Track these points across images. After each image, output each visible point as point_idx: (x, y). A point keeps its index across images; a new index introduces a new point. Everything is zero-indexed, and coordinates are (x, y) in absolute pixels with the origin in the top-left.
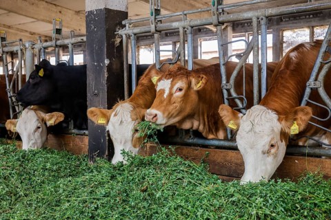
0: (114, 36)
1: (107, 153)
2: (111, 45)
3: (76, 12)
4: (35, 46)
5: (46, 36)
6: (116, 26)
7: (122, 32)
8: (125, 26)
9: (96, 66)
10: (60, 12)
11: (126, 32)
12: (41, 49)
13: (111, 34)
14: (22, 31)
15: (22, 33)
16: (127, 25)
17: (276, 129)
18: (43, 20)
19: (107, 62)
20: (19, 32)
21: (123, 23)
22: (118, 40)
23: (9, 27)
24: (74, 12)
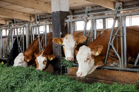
0: (64, 22)
1: (61, 72)
2: (62, 26)
3: (45, 3)
4: (30, 26)
5: (30, 14)
6: (64, 18)
7: (67, 21)
8: (68, 18)
9: (56, 35)
10: (38, 3)
11: (69, 21)
12: (32, 27)
13: (62, 22)
14: (19, 12)
15: (19, 13)
16: (69, 18)
17: (89, 54)
18: (29, 8)
19: (61, 33)
20: (17, 13)
21: (68, 17)
22: (66, 24)
23: (13, 10)
24: (44, 3)
